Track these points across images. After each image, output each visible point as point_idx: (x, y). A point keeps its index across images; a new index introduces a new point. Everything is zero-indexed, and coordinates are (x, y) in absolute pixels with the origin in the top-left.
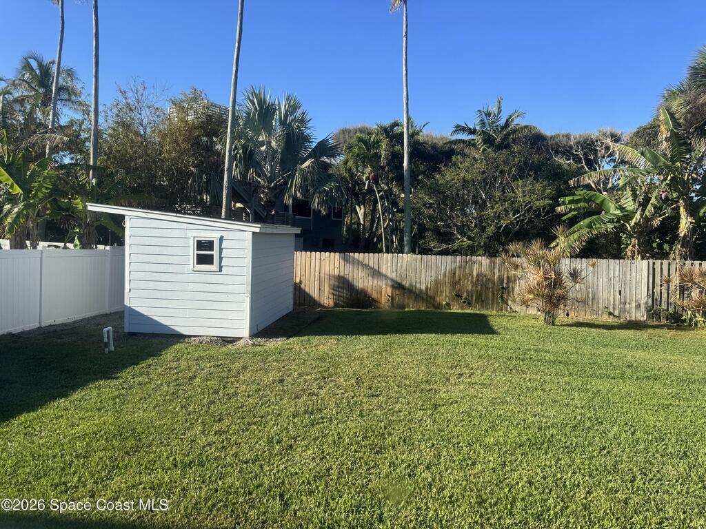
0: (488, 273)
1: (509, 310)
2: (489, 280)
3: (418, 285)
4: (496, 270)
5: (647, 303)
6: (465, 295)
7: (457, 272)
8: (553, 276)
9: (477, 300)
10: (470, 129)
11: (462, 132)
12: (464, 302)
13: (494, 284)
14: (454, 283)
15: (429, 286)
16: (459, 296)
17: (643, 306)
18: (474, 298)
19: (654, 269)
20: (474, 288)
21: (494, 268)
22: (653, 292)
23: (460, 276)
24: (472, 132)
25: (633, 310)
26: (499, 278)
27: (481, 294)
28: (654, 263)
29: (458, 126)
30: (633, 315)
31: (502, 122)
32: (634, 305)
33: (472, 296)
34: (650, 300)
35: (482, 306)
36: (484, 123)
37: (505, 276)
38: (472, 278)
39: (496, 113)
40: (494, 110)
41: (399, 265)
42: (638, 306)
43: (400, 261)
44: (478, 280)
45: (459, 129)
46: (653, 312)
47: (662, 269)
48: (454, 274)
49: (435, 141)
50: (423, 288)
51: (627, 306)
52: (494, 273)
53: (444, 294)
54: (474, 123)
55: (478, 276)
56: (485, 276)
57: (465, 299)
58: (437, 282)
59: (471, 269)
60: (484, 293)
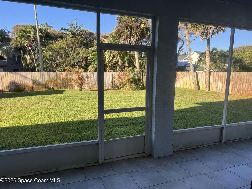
0: (66, 77)
1: (73, 88)
2: (66, 79)
3: (42, 82)
4: (68, 76)
5: (111, 84)
6: (58, 85)
7: (55, 77)
8: (81, 77)
9: (63, 86)
10: (67, 29)
11: (64, 30)
12: (58, 87)
13: (68, 81)
14: (55, 81)
15: (46, 82)
16: (56, 85)
17: (110, 85)
18: (62, 86)
19: (112, 74)
20: (62, 82)
21: (67, 76)
22: (113, 81)
23: (56, 79)
24: (67, 30)
25: (108, 86)
26: (69, 79)
27: (64, 84)
28: (112, 73)
29: (62, 28)
30: (108, 87)
31: (78, 28)
32: (108, 85)
33: (61, 85)
34: (112, 83)
35: (65, 88)
36: (71, 28)
37: (71, 78)
38: (61, 79)
39: (75, 24)
40: (74, 23)
41: (34, 76)
42: (109, 85)
43: (34, 74)
44: (62, 80)
45: (63, 29)
46: (113, 87)
47: (114, 74)
48: (54, 78)
49: (55, 32)
50: (44, 83)
51: (106, 85)
52: (68, 77)
53: (51, 85)
54: (68, 27)
55: (62, 78)
56: (65, 78)
57: (59, 86)
58: (48, 81)
59: (60, 76)
60: (65, 84)
